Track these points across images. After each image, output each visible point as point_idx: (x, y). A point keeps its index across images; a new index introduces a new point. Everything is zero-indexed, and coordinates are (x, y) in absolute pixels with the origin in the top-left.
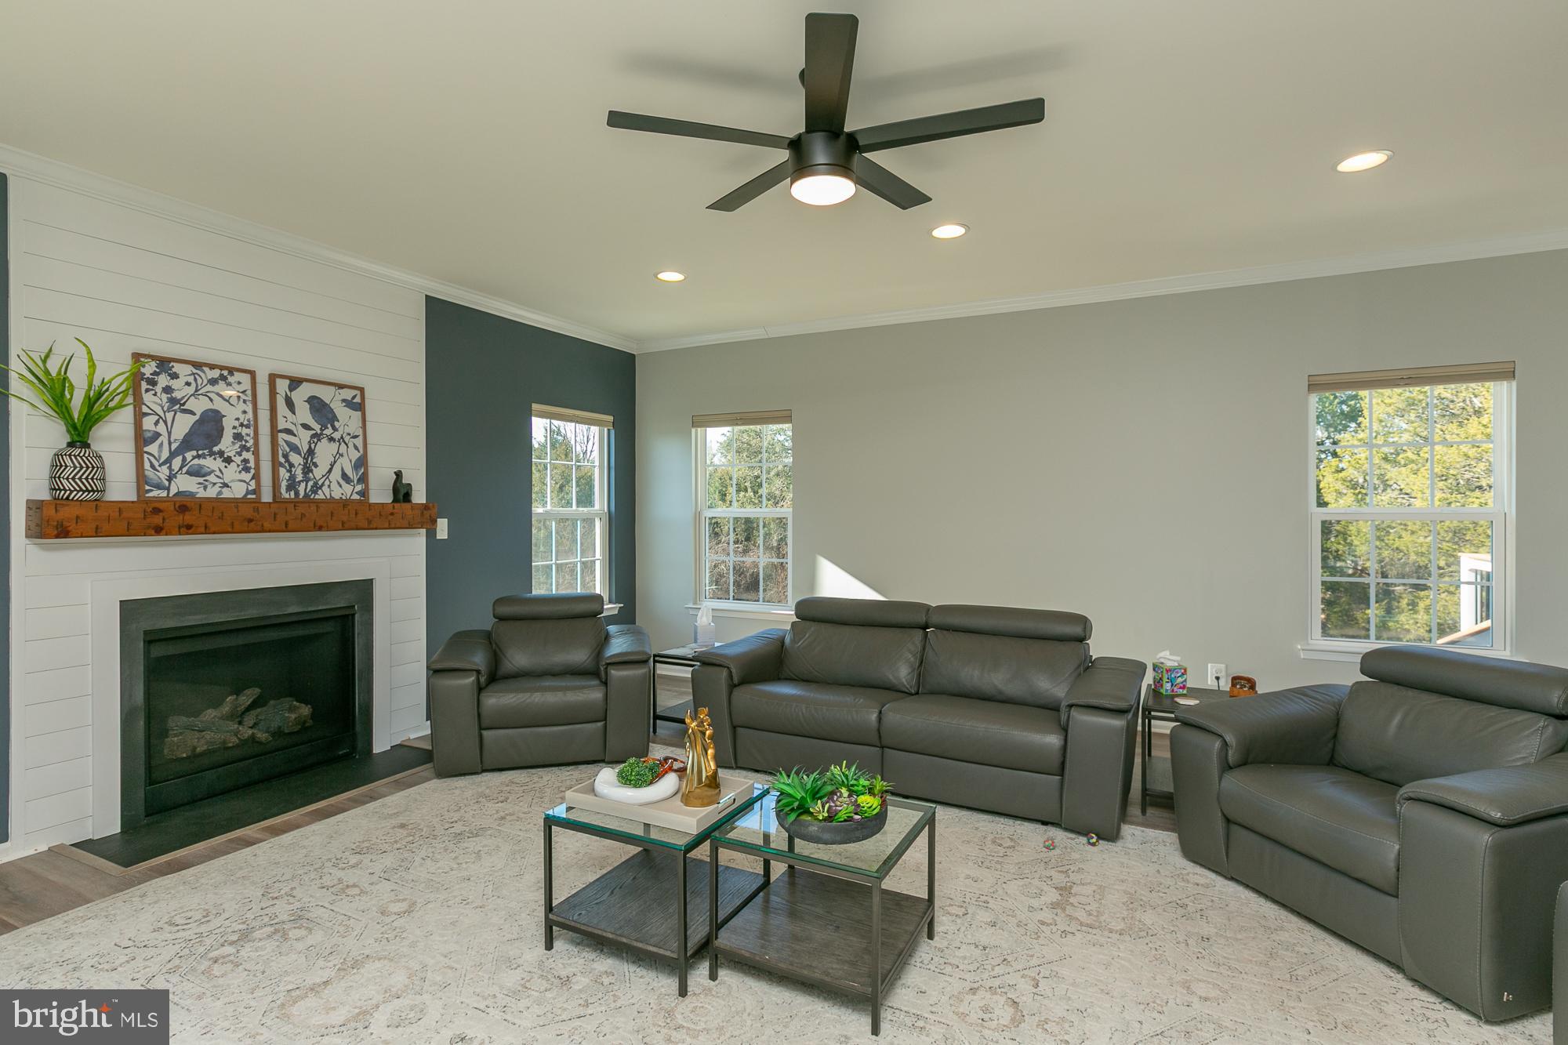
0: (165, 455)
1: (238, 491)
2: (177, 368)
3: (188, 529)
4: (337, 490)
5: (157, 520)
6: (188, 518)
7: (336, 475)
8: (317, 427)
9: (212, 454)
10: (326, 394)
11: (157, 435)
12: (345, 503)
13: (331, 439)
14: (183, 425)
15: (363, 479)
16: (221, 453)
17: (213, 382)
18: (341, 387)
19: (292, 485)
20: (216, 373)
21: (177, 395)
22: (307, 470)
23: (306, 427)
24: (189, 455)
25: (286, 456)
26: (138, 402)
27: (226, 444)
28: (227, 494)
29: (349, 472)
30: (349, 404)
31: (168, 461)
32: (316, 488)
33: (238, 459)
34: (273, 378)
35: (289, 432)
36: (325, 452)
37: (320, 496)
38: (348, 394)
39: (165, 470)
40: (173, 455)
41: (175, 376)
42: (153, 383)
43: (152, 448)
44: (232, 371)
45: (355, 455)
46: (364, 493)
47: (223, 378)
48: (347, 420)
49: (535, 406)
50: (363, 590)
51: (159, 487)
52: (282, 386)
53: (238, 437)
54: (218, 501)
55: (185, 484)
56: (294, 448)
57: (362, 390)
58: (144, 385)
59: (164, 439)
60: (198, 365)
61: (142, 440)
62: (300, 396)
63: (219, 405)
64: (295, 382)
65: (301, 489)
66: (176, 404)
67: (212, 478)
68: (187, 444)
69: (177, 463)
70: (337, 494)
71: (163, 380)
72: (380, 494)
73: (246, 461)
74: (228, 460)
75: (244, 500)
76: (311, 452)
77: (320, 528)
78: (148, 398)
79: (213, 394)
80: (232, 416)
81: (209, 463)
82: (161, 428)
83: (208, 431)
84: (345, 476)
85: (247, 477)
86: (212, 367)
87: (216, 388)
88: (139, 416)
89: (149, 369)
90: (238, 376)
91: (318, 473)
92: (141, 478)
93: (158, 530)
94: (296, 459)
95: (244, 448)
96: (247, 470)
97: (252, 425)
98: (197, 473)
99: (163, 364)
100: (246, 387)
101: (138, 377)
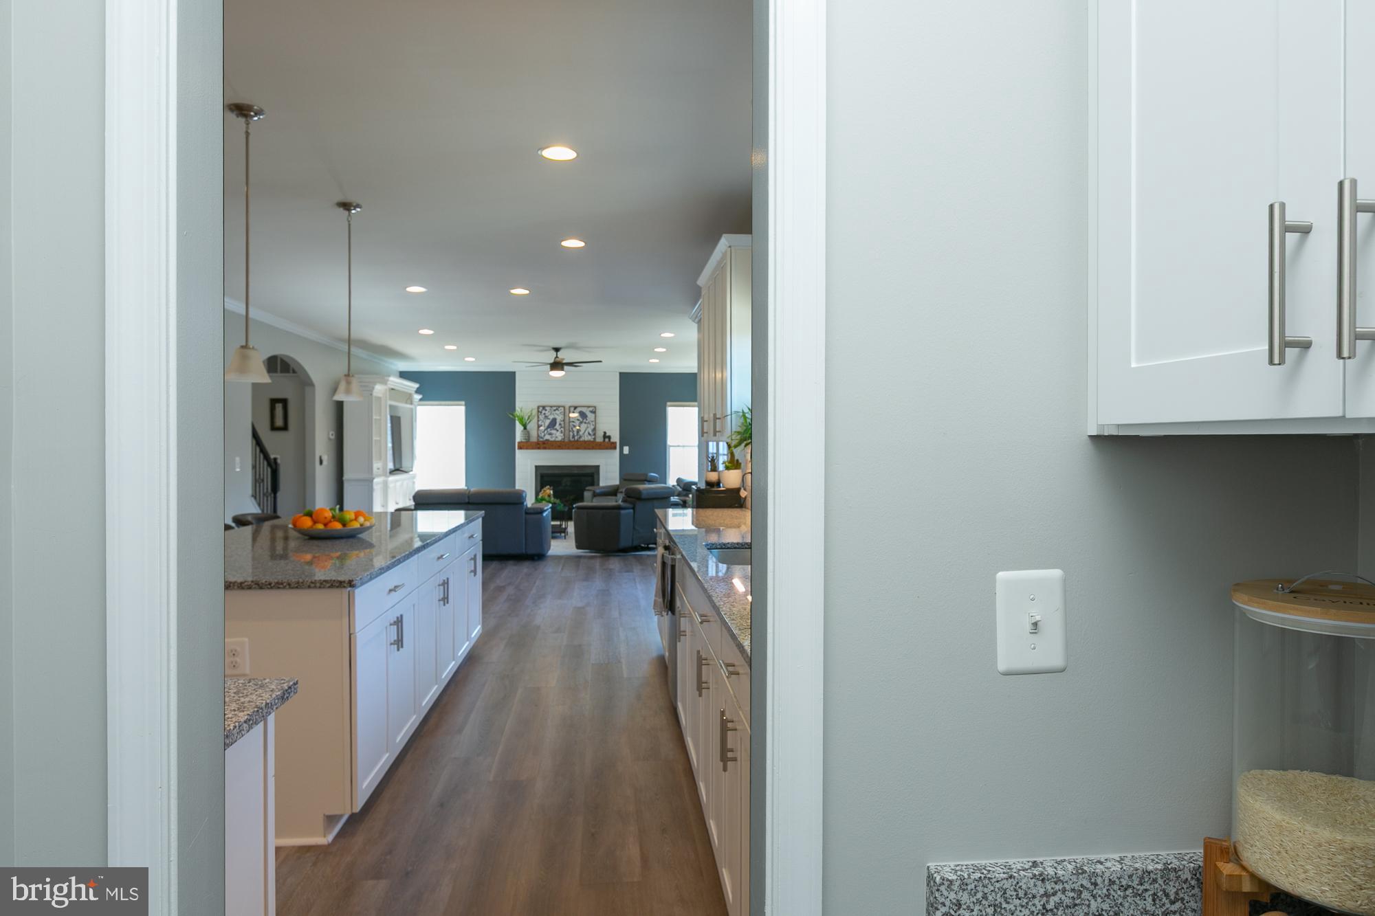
1: (559, 439)
2: (547, 408)
3: (545, 448)
4: (587, 438)
5: (538, 446)
6: (545, 445)
7: (587, 433)
8: (581, 420)
9: (554, 429)
10: (584, 410)
12: (589, 441)
13: (585, 423)
14: (548, 422)
15: (594, 434)
16: (556, 429)
17: (555, 410)
18: (589, 407)
19: (574, 437)
20: (555, 408)
21: (547, 415)
22: (578, 432)
23: (578, 420)
24: (549, 430)
25: (572, 429)
26: (538, 417)
27: (557, 426)
28: (557, 440)
29: (591, 433)
30: (591, 412)
31: (544, 431)
32: (580, 437)
33: (560, 430)
34: (570, 407)
35: (573, 422)
36: (583, 426)
37: (581, 439)
38: (591, 409)
39: (543, 433)
41: (546, 410)
42: (541, 413)
43: (541, 428)
44: (559, 407)
45: (592, 427)
46: (595, 439)
47: (557, 409)
48: (591, 416)
49: (669, 403)
50: (597, 468)
51: (542, 438)
52: (572, 409)
53: (560, 424)
54: (555, 441)
55: (547, 437)
56: (574, 426)
57: (595, 407)
58: (539, 413)
59: (543, 426)
60: (551, 407)
61: (539, 426)
62: (577, 411)
63: (556, 417)
64: (575, 407)
65: (576, 438)
66: (546, 417)
67: (554, 435)
68: (548, 427)
69: (546, 431)
71: (544, 412)
72: (600, 439)
73: (562, 431)
74: (558, 431)
75: (561, 441)
76: (579, 427)
77: (579, 449)
78: (540, 416)
79: (555, 414)
80: (559, 418)
81: (554, 432)
82: (543, 423)
83: (553, 423)
84: (589, 434)
85: (562, 435)
86: (555, 406)
87: (555, 412)
88: (538, 421)
89: (541, 408)
90: (561, 408)
91: (581, 433)
92: (538, 436)
93: (539, 448)
94: (575, 429)
95: (562, 427)
96: (562, 433)
97: (564, 421)
98: (550, 434)
99: (544, 407)
100: (563, 410)
101: (538, 411)
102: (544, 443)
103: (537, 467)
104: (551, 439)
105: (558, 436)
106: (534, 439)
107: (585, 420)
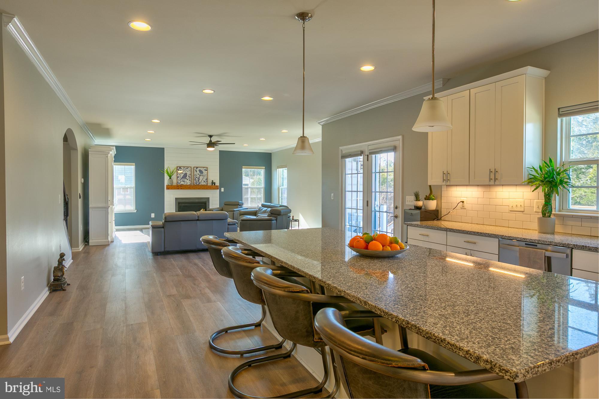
0: (180, 179)
1: (189, 184)
2: (182, 168)
3: (182, 189)
4: (203, 183)
5: (178, 188)
6: (182, 187)
7: (203, 181)
8: (200, 174)
9: (186, 179)
10: (201, 169)
11: (179, 177)
12: (205, 185)
13: (202, 176)
14: (182, 175)
15: (207, 182)
16: (187, 179)
17: (186, 169)
18: (204, 167)
20: (186, 168)
22: (198, 181)
23: (198, 174)
24: (183, 179)
25: (195, 179)
27: (187, 177)
28: (187, 184)
29: (205, 181)
30: (205, 170)
31: (180, 180)
32: (200, 183)
33: (189, 179)
34: (194, 167)
35: (196, 175)
36: (201, 178)
37: (200, 184)
38: (205, 169)
39: (180, 181)
40: (181, 179)
41: (181, 169)
43: (179, 178)
44: (188, 167)
45: (206, 178)
46: (207, 184)
47: (187, 168)
48: (205, 173)
49: (243, 167)
50: (208, 199)
51: (179, 183)
52: (195, 168)
53: (189, 176)
55: (182, 183)
56: (197, 177)
57: (207, 168)
58: (178, 170)
59: (180, 177)
60: (184, 167)
61: (178, 177)
62: (198, 170)
63: (187, 172)
64: (197, 168)
65: (197, 183)
66: (181, 172)
67: (185, 182)
68: (183, 178)
69: (181, 180)
70: (203, 184)
72: (210, 184)
73: (190, 180)
74: (188, 180)
76: (199, 178)
77: (199, 189)
78: (178, 172)
80: (188, 173)
81: (186, 180)
82: (180, 176)
83: (185, 176)
84: (204, 181)
85: (190, 182)
86: (186, 167)
87: (186, 170)
88: (177, 174)
89: (178, 168)
90: (189, 168)
91: (200, 181)
92: (177, 182)
93: (178, 189)
94: (197, 179)
95: (190, 178)
97: (191, 174)
98: (184, 181)
99: (180, 167)
100: (190, 169)
101: (177, 169)
103: (176, 199)
104: (184, 184)
105: (188, 182)
106: (175, 183)
107: (202, 175)
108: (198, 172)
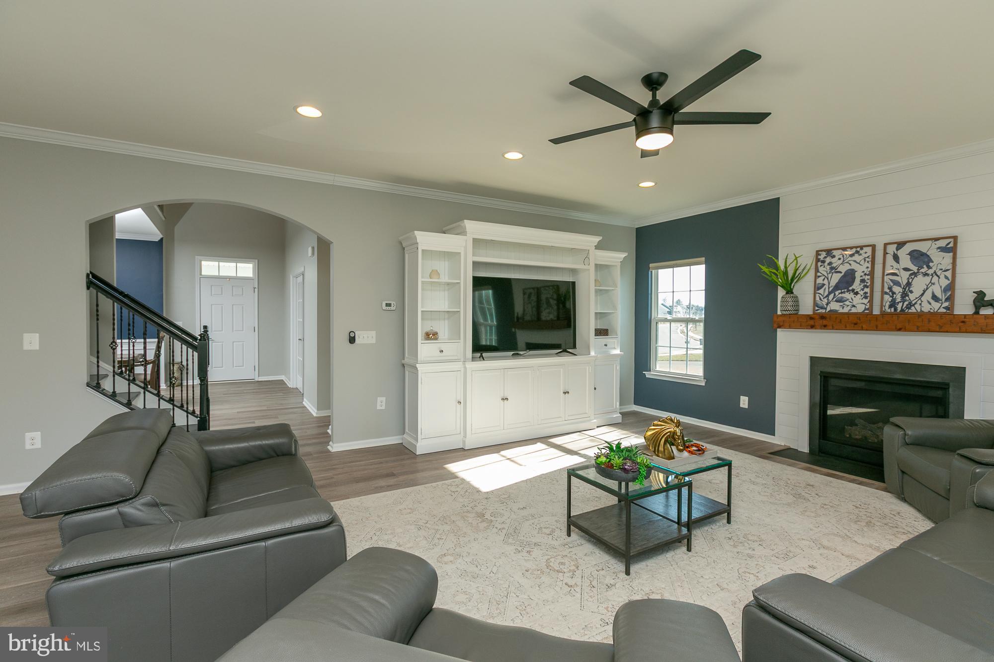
0: (827, 293)
1: (860, 309)
2: (835, 253)
3: (825, 327)
4: (927, 306)
5: (812, 322)
6: (825, 322)
7: (928, 295)
8: (915, 269)
9: (848, 291)
10: (923, 247)
11: (824, 285)
12: (932, 315)
13: (926, 274)
14: (836, 278)
15: (950, 299)
17: (852, 255)
18: (937, 240)
19: (893, 304)
20: (854, 250)
21: (834, 265)
22: (904, 295)
23: (906, 269)
24: (837, 293)
25: (890, 288)
26: (817, 270)
27: (857, 285)
28: (854, 310)
29: (939, 294)
30: (944, 250)
31: (827, 296)
32: (910, 305)
33: (862, 293)
34: (886, 245)
35: (894, 274)
36: (919, 283)
37: (913, 310)
38: (942, 244)
39: (826, 300)
40: (830, 293)
41: (834, 257)
42: (823, 262)
43: (821, 291)
44: (862, 248)
45: (945, 283)
46: (949, 308)
47: (857, 252)
48: (941, 260)
50: (959, 372)
51: (822, 308)
52: (892, 249)
53: (863, 281)
54: (848, 314)
55: (835, 306)
56: (897, 283)
57: (954, 238)
58: (820, 264)
59: (826, 287)
60: (844, 249)
61: (818, 287)
62: (903, 253)
63: (854, 266)
64: (900, 245)
65: (899, 307)
66: (834, 270)
67: (847, 303)
68: (837, 287)
69: (831, 296)
70: (926, 308)
71: (828, 260)
72: (963, 308)
73: (866, 293)
74: (856, 293)
75: (862, 313)
76: (909, 284)
78: (821, 269)
79: (852, 261)
80: (861, 269)
81: (847, 295)
82: (826, 282)
83: (848, 280)
84: (934, 297)
85: (866, 301)
86: (851, 248)
87: (854, 258)
88: (816, 277)
89: (824, 254)
90: (865, 249)
91: (912, 297)
92: (815, 304)
93: (812, 327)
94: (897, 289)
95: (866, 286)
96: (866, 297)
97: (872, 274)
98: (840, 301)
99: (829, 252)
100: (869, 253)
101: (818, 260)
102: (822, 317)
103: (814, 361)
104: (841, 311)
105: (859, 304)
106: (806, 308)
107: (924, 270)
108: (906, 261)
